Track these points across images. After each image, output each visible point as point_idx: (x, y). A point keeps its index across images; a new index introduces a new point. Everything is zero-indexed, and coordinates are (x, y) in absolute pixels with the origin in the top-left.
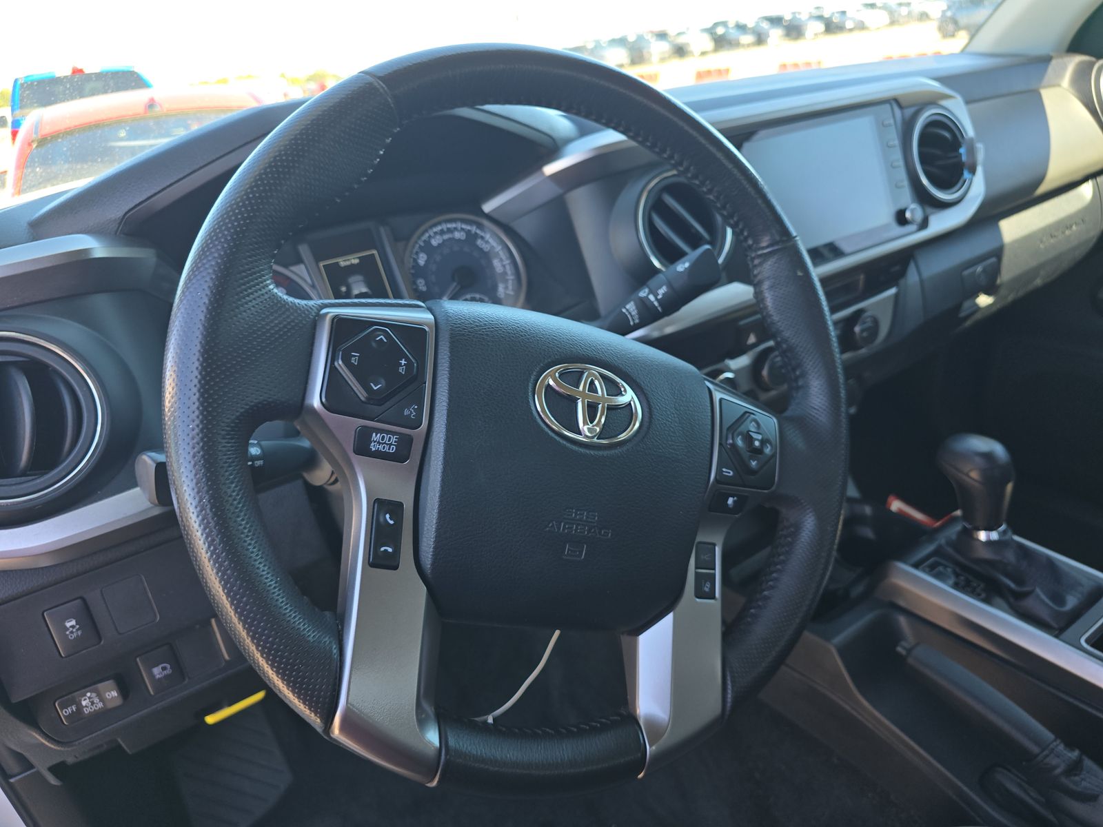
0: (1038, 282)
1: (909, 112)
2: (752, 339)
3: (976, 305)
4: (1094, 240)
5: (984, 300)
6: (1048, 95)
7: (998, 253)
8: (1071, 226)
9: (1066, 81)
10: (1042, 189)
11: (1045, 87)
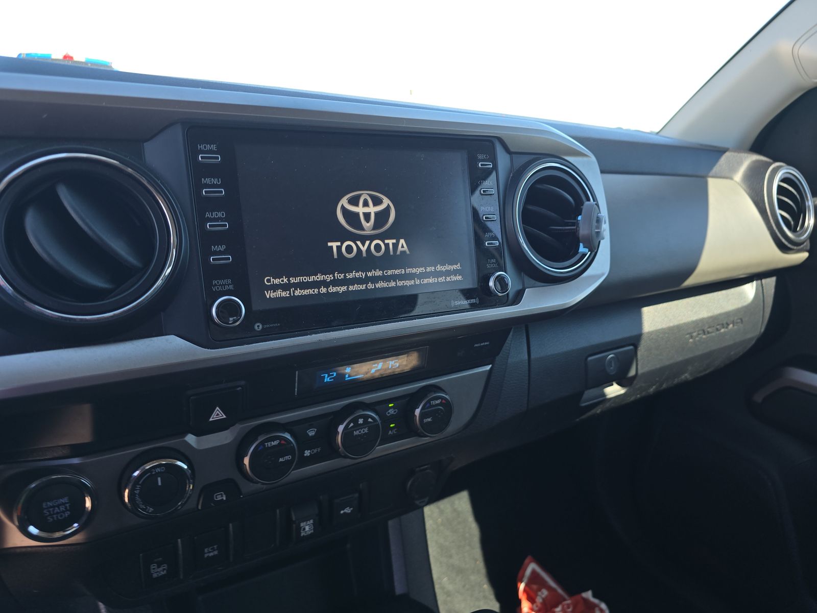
0: (686, 376)
1: (520, 161)
2: (218, 414)
3: (604, 395)
4: (753, 342)
5: (614, 390)
6: (714, 185)
7: (635, 341)
8: (728, 325)
9: (739, 176)
10: (690, 282)
11: (713, 177)
